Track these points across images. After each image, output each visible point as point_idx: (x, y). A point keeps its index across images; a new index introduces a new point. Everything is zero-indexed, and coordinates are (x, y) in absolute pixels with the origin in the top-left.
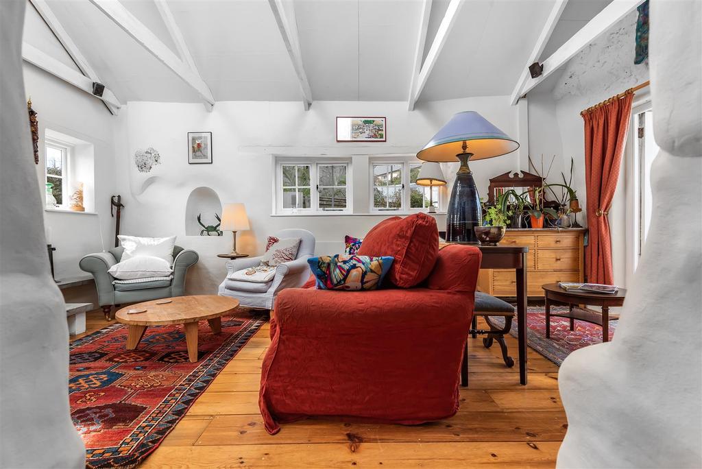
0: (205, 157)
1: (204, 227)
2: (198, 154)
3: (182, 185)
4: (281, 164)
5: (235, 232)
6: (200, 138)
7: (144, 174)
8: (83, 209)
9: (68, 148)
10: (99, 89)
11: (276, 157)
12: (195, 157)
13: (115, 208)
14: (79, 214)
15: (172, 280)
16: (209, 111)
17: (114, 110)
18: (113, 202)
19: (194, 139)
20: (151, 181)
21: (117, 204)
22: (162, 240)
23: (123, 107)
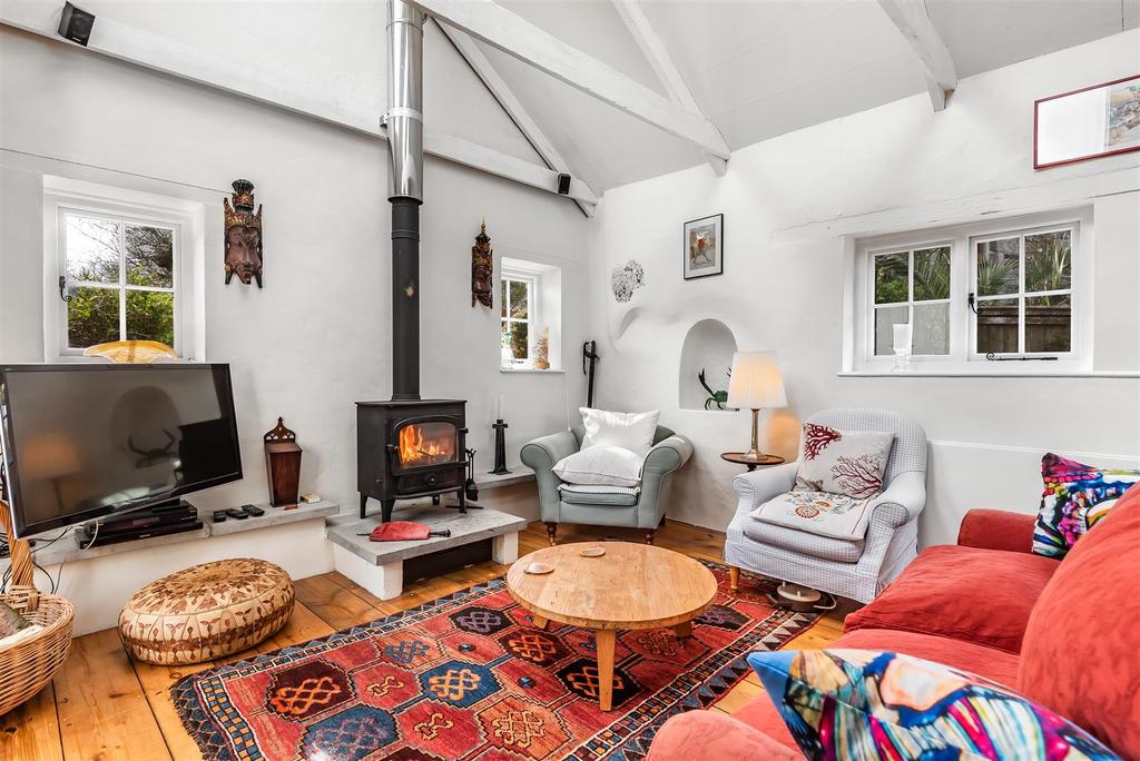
0: (710, 262)
1: (710, 392)
2: (700, 259)
3: (674, 318)
4: (870, 253)
5: (755, 411)
6: (703, 229)
7: (622, 304)
8: (547, 365)
9: (535, 279)
10: (564, 183)
11: (857, 240)
12: (695, 265)
13: (588, 360)
14: (541, 373)
15: (638, 495)
16: (720, 174)
17: (588, 209)
18: (585, 352)
19: (693, 234)
20: (631, 316)
21: (591, 355)
22: (638, 418)
23: (600, 202)
